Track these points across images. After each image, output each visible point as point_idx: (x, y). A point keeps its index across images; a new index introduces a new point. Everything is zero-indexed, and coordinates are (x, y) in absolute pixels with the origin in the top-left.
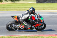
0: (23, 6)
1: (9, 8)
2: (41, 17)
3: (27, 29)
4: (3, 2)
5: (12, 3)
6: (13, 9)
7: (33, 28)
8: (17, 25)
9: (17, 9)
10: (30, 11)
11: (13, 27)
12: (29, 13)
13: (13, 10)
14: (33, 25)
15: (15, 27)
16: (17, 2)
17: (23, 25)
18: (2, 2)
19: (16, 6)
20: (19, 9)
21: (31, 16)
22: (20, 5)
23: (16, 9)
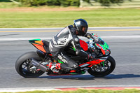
0: (129, 15)
1: (96, 20)
2: (102, 43)
3: (68, 72)
4: (81, 6)
5: (104, 7)
6: (106, 22)
7: (84, 71)
8: (44, 63)
9: (116, 22)
10: (75, 27)
11: (34, 67)
12: (72, 32)
13: (104, 25)
14: (82, 63)
15: (37, 67)
16: (115, 6)
17: (57, 62)
18: (79, 5)
19: (114, 15)
20: (120, 22)
21: (76, 40)
22: (123, 12)
23: (112, 22)
